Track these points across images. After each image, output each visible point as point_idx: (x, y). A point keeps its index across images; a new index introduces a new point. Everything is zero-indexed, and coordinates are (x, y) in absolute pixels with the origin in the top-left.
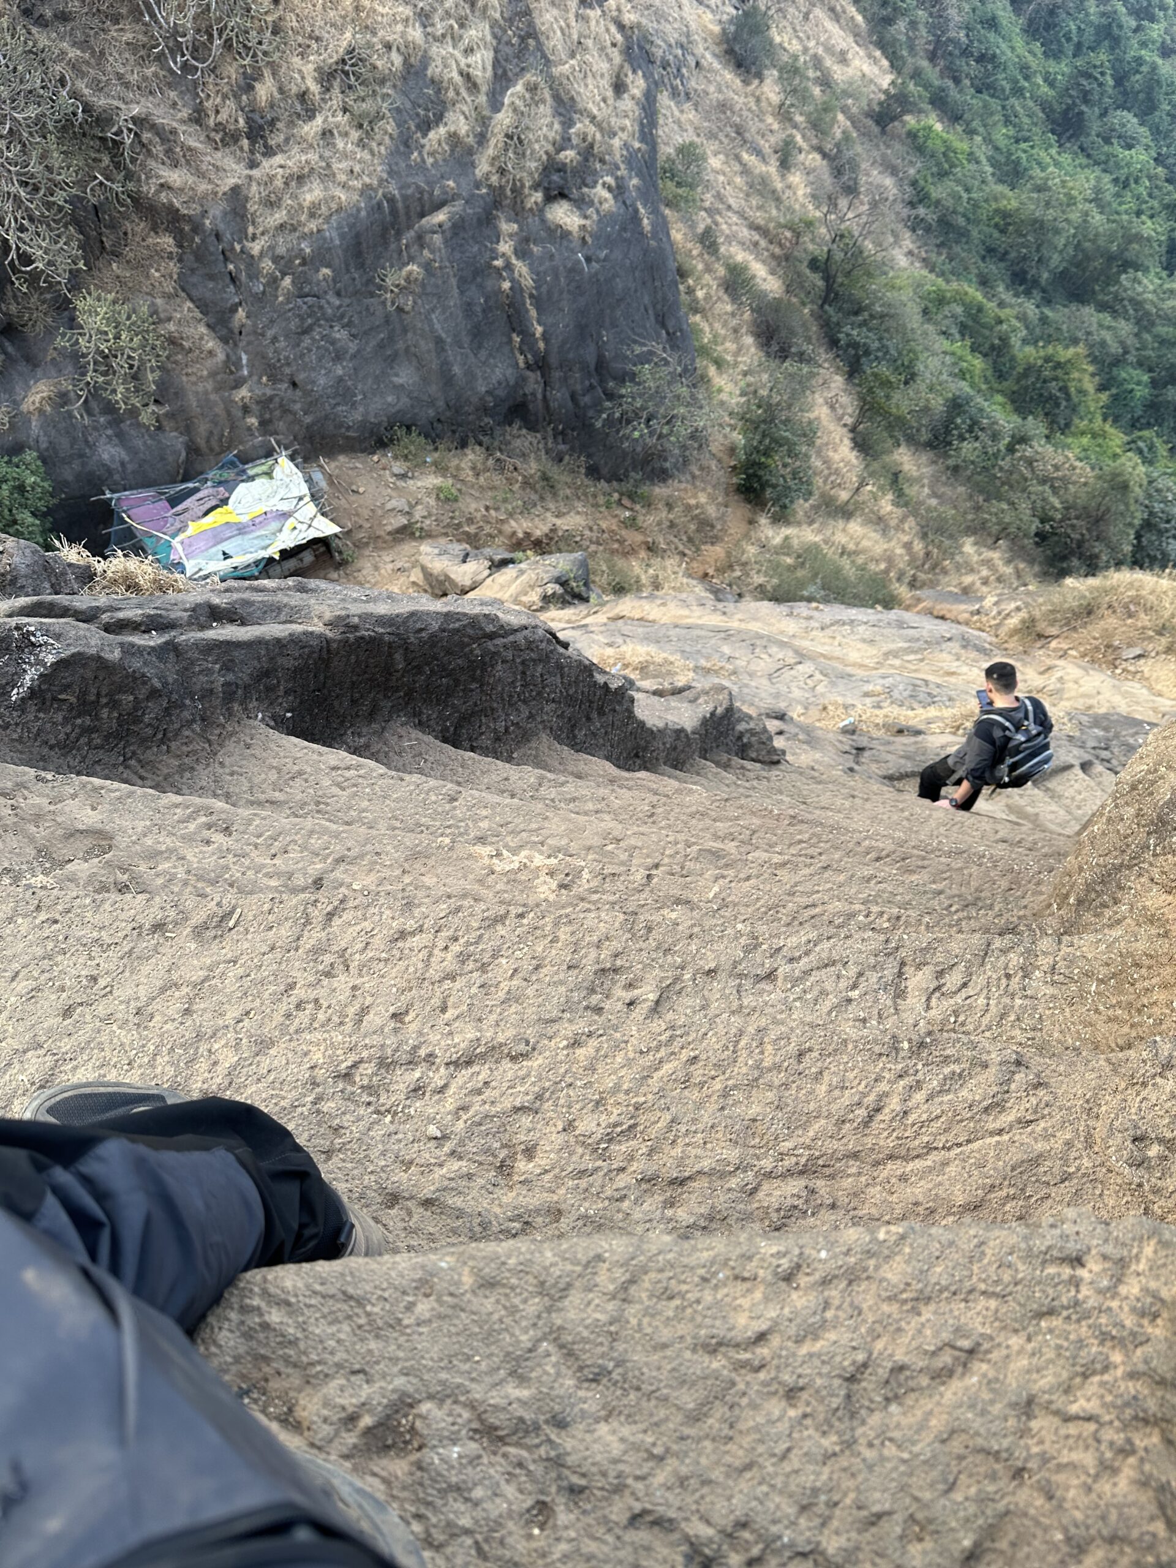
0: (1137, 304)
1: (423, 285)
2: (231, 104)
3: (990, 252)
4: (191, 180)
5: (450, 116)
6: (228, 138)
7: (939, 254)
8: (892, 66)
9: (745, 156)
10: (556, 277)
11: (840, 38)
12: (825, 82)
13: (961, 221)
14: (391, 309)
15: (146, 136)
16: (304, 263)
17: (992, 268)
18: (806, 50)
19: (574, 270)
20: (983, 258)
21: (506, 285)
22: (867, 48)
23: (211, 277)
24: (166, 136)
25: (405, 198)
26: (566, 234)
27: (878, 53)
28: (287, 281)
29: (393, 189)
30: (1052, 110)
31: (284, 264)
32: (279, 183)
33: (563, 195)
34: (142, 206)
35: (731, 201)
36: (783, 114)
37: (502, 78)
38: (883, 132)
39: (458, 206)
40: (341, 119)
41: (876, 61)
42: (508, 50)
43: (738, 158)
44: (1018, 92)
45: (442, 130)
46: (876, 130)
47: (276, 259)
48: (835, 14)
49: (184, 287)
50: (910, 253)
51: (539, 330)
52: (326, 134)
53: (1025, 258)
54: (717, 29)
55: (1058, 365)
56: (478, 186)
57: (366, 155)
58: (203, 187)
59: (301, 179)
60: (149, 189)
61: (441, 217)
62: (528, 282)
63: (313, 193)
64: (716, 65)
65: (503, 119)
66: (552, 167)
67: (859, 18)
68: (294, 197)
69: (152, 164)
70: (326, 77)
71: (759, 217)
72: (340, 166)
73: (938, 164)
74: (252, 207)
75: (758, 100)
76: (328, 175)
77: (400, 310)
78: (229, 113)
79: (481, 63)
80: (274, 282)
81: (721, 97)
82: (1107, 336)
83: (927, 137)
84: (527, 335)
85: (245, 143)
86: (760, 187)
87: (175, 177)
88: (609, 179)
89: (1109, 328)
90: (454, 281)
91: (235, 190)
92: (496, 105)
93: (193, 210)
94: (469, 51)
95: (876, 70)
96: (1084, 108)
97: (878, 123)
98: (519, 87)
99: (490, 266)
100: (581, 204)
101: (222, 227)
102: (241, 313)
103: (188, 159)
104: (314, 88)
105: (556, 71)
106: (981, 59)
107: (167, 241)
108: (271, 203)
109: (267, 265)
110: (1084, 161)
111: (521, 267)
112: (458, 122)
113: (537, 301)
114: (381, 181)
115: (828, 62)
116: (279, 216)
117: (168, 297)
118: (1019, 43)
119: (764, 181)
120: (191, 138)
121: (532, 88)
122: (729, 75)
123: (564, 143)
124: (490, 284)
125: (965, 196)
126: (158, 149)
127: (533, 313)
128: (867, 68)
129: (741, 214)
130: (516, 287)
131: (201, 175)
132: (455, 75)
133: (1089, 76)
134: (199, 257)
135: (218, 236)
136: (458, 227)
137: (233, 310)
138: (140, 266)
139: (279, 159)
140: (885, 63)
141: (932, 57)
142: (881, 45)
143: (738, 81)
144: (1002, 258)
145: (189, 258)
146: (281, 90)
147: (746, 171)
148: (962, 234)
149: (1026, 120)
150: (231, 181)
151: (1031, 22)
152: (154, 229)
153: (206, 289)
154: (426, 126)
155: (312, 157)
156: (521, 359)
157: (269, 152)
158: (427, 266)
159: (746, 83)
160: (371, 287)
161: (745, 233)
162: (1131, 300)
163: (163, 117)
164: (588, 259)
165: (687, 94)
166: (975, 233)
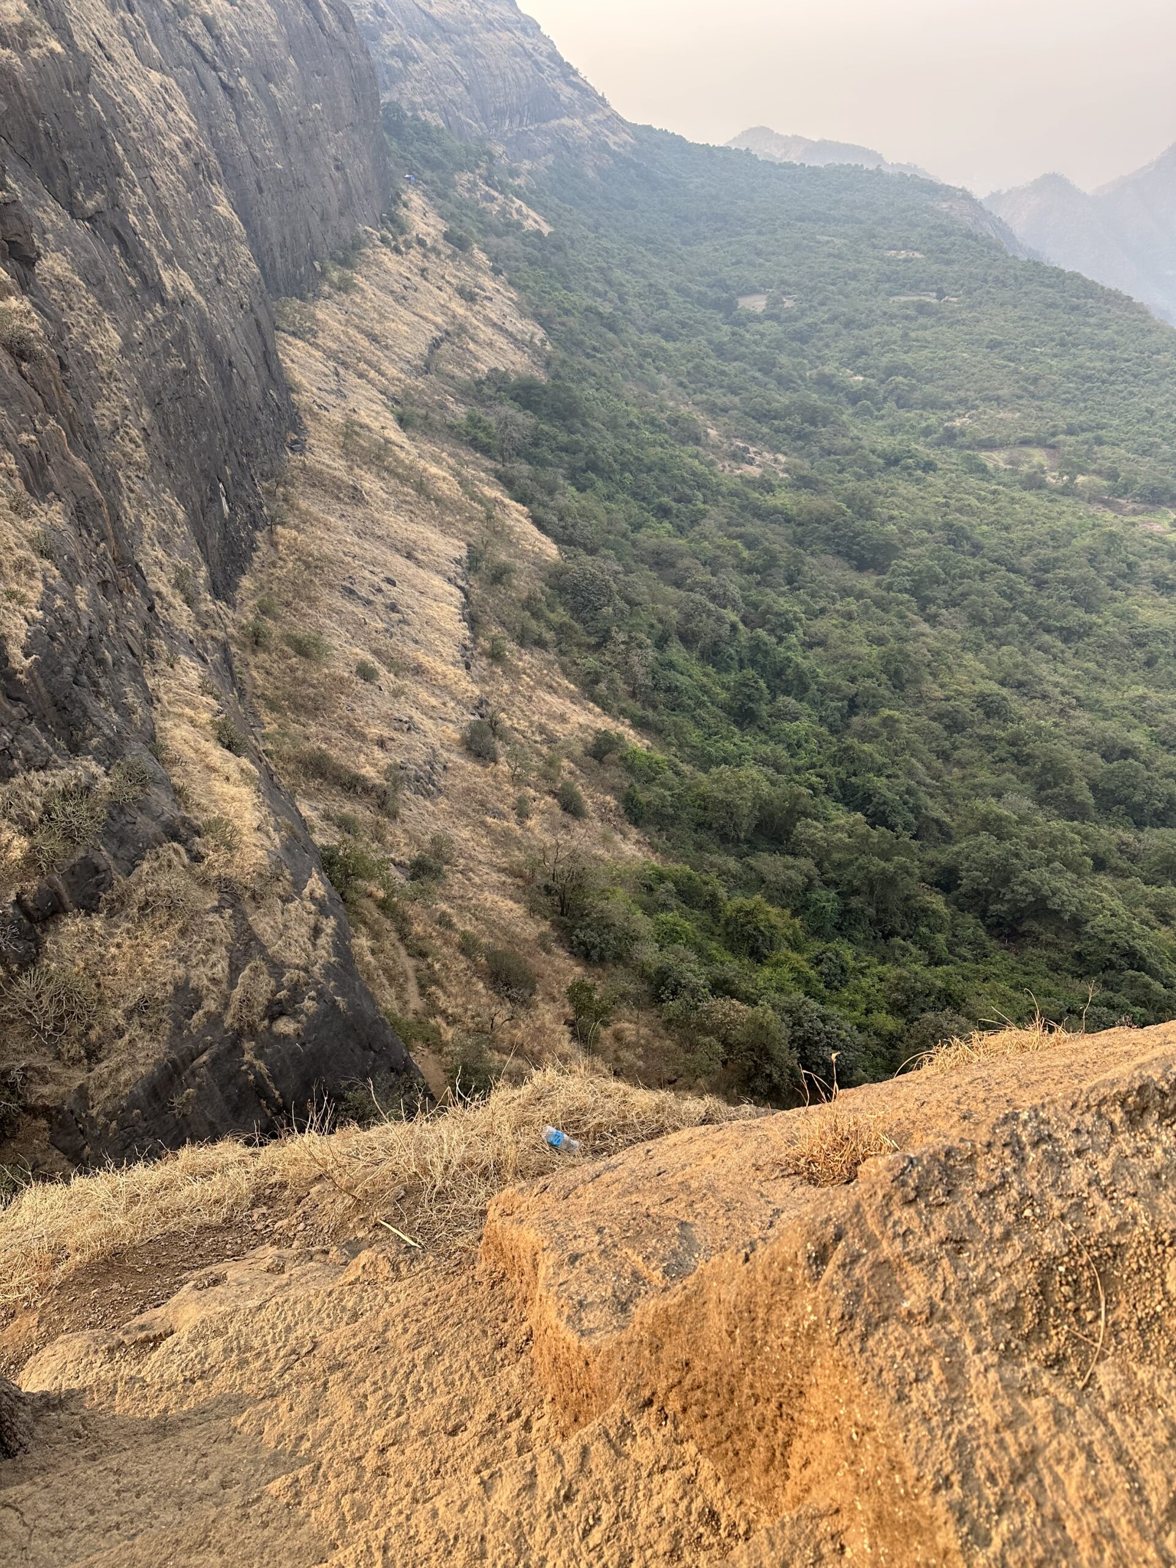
0: (812, 843)
1: (197, 1097)
2: (76, 1045)
3: (701, 825)
4: (55, 1088)
5: (205, 1003)
6: (75, 1061)
7: (660, 837)
8: (604, 709)
9: (489, 820)
10: (284, 1061)
11: (557, 704)
12: (551, 740)
13: (671, 811)
14: (178, 1117)
15: (29, 1074)
16: (123, 1111)
17: (703, 836)
18: (531, 723)
19: (295, 1053)
20: (696, 831)
21: (252, 1077)
22: (581, 703)
23: (69, 1134)
24: (41, 1072)
25: (181, 1057)
26: (286, 1037)
27: (591, 705)
28: (114, 1123)
29: (174, 1056)
30: (732, 708)
31: (110, 1116)
32: (106, 1076)
33: (282, 1014)
34: (29, 1110)
35: (481, 857)
36: (516, 780)
37: (235, 970)
38: (601, 761)
39: (214, 1049)
40: (140, 1032)
41: (590, 711)
42: (239, 954)
43: (483, 823)
44: (701, 704)
45: (201, 1012)
46: (596, 762)
47: (106, 1115)
48: (551, 689)
49: (53, 1143)
50: (638, 842)
51: (277, 1093)
52: (131, 1042)
53: (723, 827)
54: (458, 736)
55: (747, 913)
56: (226, 1032)
57: (156, 1045)
58: (63, 1090)
59: (118, 1070)
60: (31, 1100)
61: (204, 1058)
62: (265, 1071)
63: (125, 1075)
64: (461, 761)
65: (237, 993)
66: (272, 1003)
67: (572, 686)
68: (115, 1079)
69: (33, 1086)
70: (129, 1014)
71: (504, 862)
72: (140, 1055)
73: (646, 775)
74: (90, 1092)
75: (495, 776)
76: (134, 1061)
77: (184, 1115)
78: (77, 1050)
79: (221, 970)
80: (106, 1126)
81: (465, 784)
82: (791, 873)
83: (634, 759)
84: (270, 1099)
85: (85, 1061)
86: (504, 840)
87: (45, 1090)
88: (313, 993)
89: (793, 867)
90: (217, 1089)
91: (81, 1086)
92: (232, 985)
93: (58, 1103)
94: (214, 965)
95: (591, 717)
96: (751, 705)
97: (595, 757)
98: (247, 971)
99: (239, 1071)
100: (294, 1015)
101: (73, 1107)
102: (87, 1148)
103: (55, 1078)
104: (122, 1022)
105: (270, 951)
106: (668, 690)
107: (43, 1123)
108: (101, 1087)
109: (102, 1120)
110: (764, 737)
111: (260, 1064)
112: (211, 1005)
113: (274, 1079)
114: (165, 1054)
115: (551, 725)
116: (107, 1092)
117: (44, 1151)
118: (696, 670)
119: (507, 834)
120: (55, 1068)
121: (255, 969)
122: (470, 766)
123: (280, 987)
124: (240, 1081)
125: (667, 793)
126: (37, 1078)
127: (272, 1085)
128: (583, 718)
129: (491, 865)
130: (259, 1076)
131: (60, 1084)
132: (206, 982)
133: (747, 685)
134: (61, 1125)
135: (72, 1112)
136: (215, 1060)
137: (84, 1147)
138: (27, 1141)
139: (103, 1065)
140: (598, 710)
141: (633, 695)
142: (594, 699)
143: (479, 768)
144: (710, 828)
145: (56, 1127)
146: (104, 1030)
147: (489, 831)
148: (674, 819)
149: (712, 721)
150: (78, 1083)
151: (702, 653)
152: (35, 1118)
153: (66, 1141)
154: (190, 1015)
155: (124, 1056)
156: (269, 1112)
157: (99, 1061)
158: (200, 1087)
159: (485, 766)
160: (166, 1108)
161: (495, 877)
162: (807, 841)
163: (38, 1063)
164: (303, 1044)
165: (440, 791)
166: (684, 816)
